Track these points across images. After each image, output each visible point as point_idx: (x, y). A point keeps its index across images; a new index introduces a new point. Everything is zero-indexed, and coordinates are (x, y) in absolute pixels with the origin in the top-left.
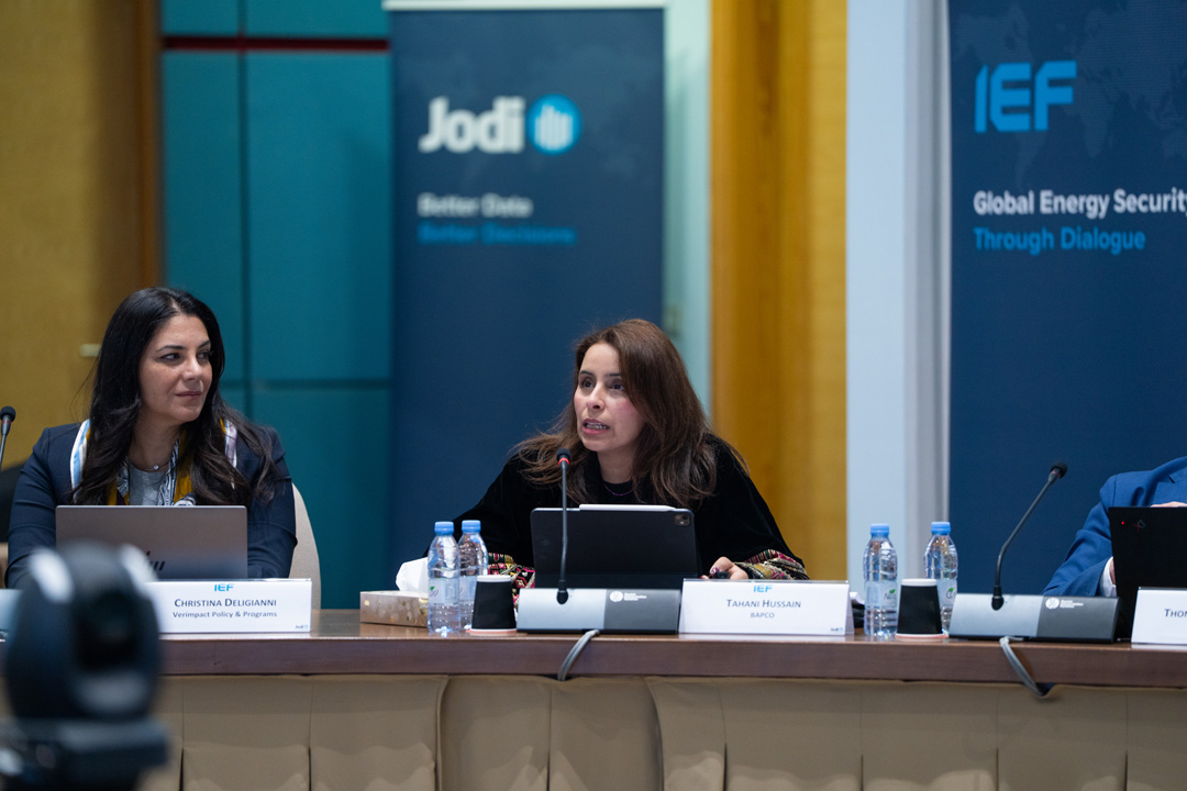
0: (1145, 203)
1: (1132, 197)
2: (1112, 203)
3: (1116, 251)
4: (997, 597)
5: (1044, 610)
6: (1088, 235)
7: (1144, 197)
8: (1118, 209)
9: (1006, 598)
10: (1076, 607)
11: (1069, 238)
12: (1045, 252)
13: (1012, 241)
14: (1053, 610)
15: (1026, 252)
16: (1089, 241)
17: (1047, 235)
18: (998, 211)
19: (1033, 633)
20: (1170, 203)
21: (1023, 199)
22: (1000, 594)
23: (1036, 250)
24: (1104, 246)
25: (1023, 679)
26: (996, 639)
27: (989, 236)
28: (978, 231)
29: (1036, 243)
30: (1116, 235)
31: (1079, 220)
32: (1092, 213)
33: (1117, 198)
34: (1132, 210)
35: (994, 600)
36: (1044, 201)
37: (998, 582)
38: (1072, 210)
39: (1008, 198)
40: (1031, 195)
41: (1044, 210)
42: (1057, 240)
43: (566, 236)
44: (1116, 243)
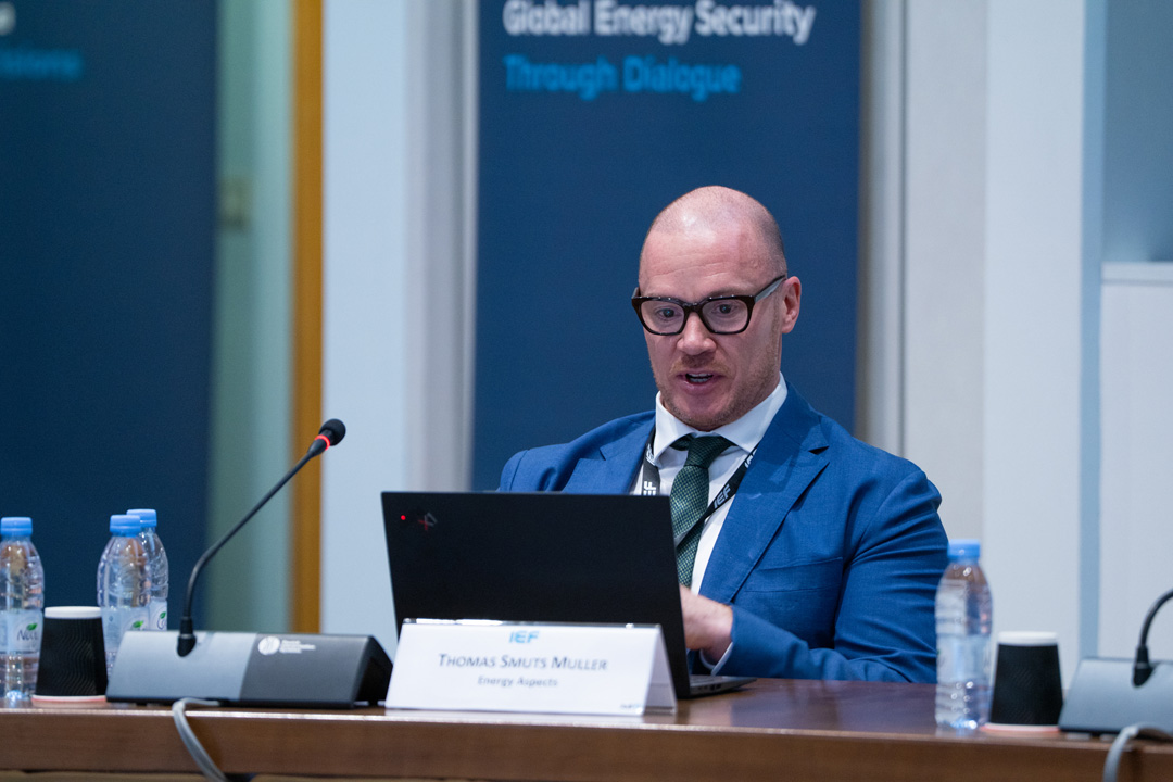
0: (740, 21)
1: (721, 12)
2: (696, 20)
3: (700, 96)
4: (186, 636)
5: (256, 654)
6: (662, 70)
7: (737, 11)
8: (704, 30)
9: (201, 636)
10: (304, 652)
11: (636, 74)
12: (604, 96)
13: (556, 77)
14: (270, 657)
15: (575, 96)
16: (665, 79)
17: (606, 70)
18: (538, 29)
19: (234, 694)
20: (773, 21)
21: (572, 11)
22: (190, 631)
23: (590, 91)
24: (684, 87)
25: (202, 767)
26: (167, 703)
27: (527, 69)
28: (512, 61)
29: (590, 80)
30: (700, 70)
31: (648, 45)
32: (668, 37)
33: (703, 15)
34: (721, 31)
35: (180, 640)
36: (602, 16)
37: (188, 613)
38: (640, 30)
39: (553, 11)
40: (584, 7)
41: (603, 29)
42: (621, 79)
43: (67, 65)
44: (702, 82)
